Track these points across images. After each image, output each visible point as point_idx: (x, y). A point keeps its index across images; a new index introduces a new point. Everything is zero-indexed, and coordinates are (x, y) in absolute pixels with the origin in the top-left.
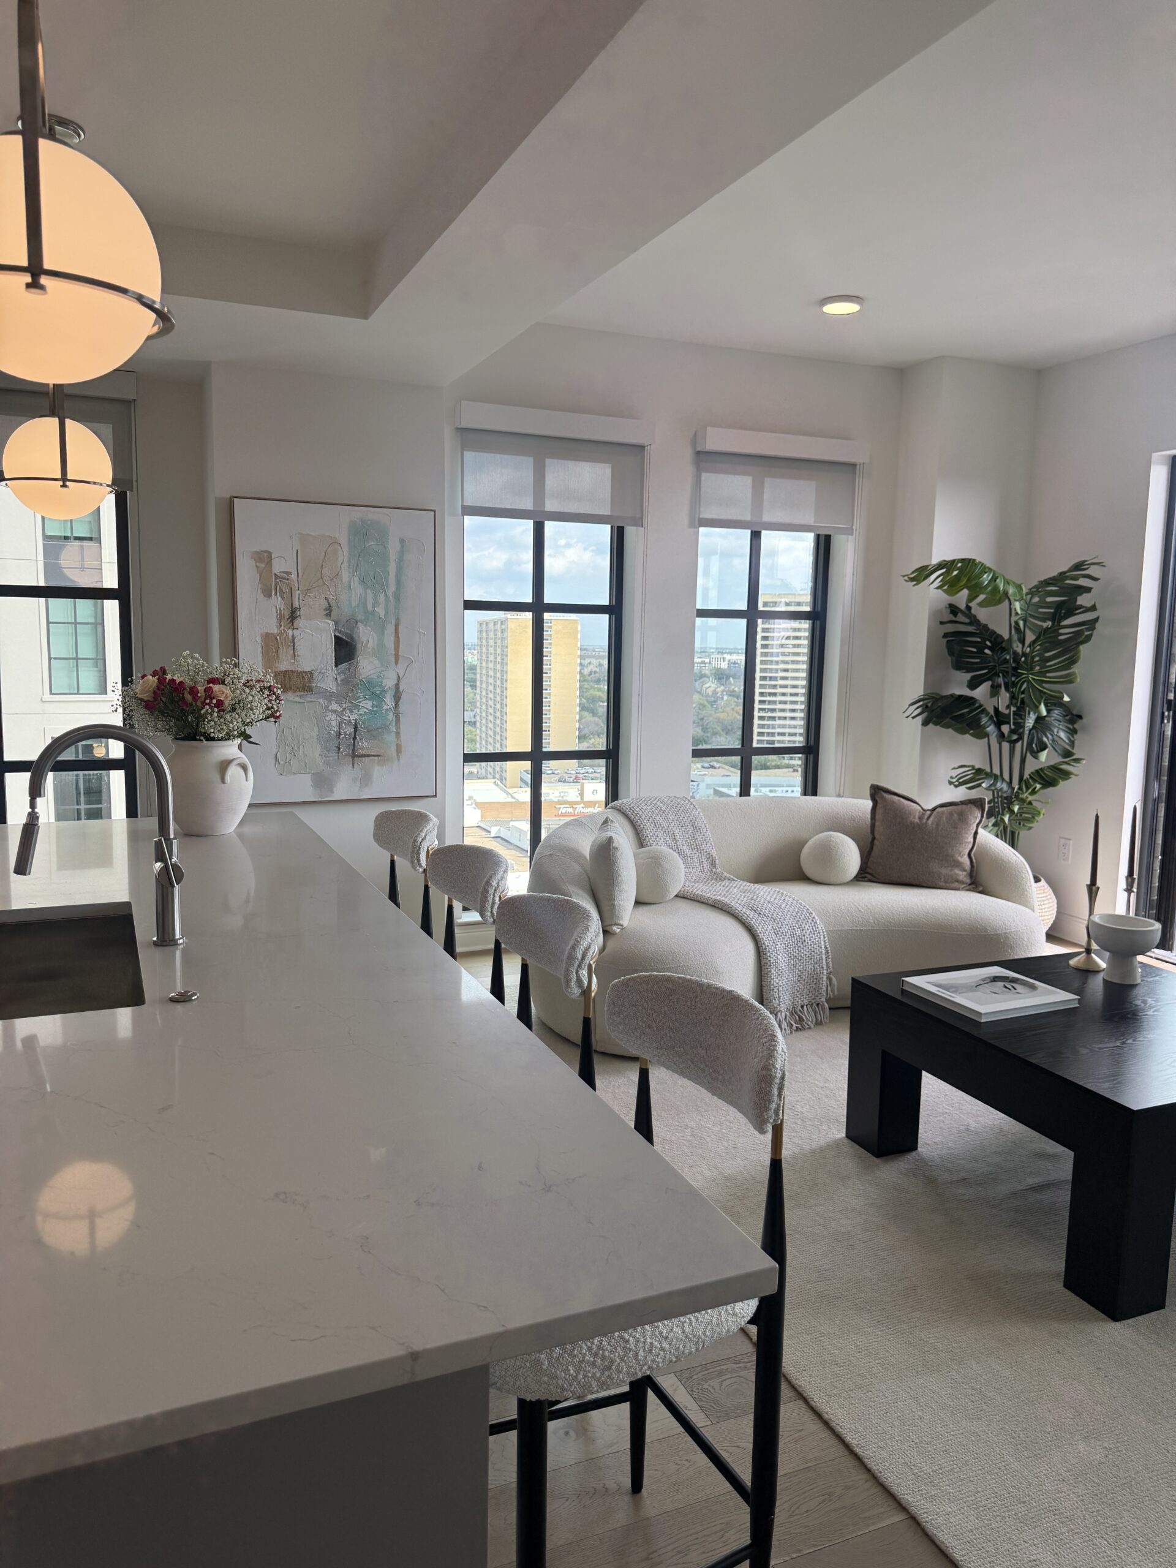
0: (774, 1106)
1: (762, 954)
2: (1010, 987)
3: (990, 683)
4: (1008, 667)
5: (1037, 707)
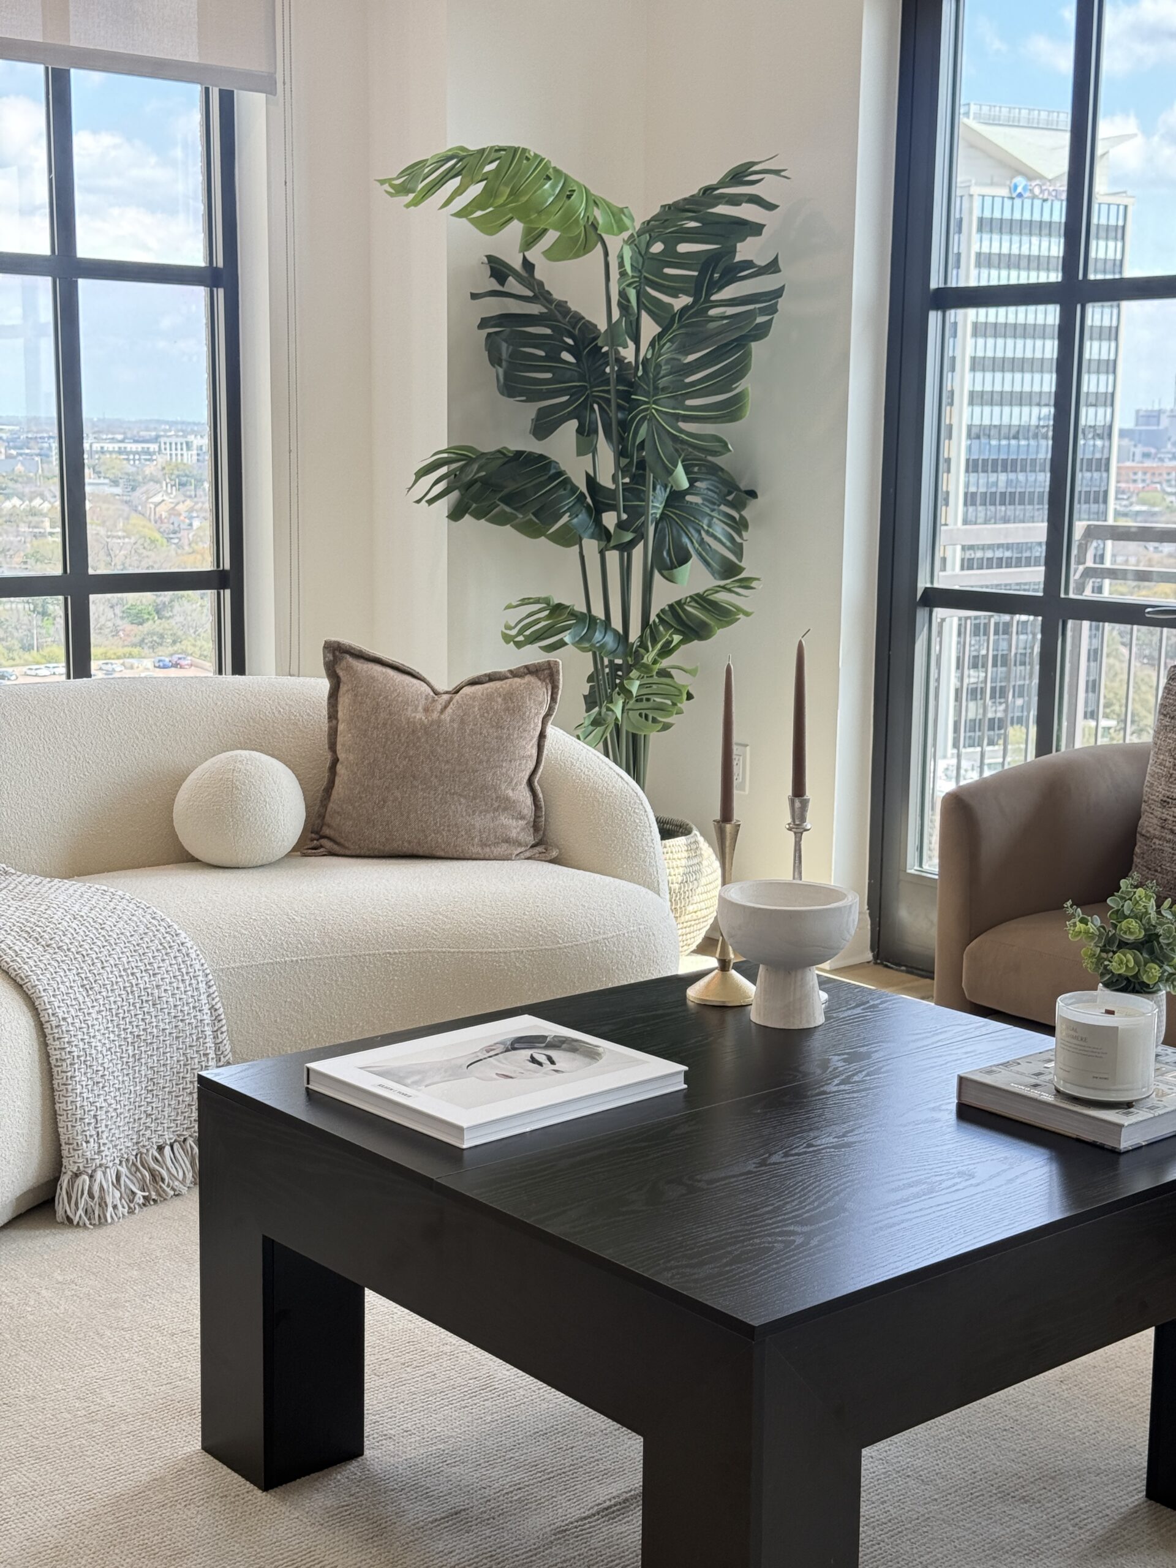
1: (50, 1039)
3: (573, 424)
4: (608, 392)
5: (670, 472)
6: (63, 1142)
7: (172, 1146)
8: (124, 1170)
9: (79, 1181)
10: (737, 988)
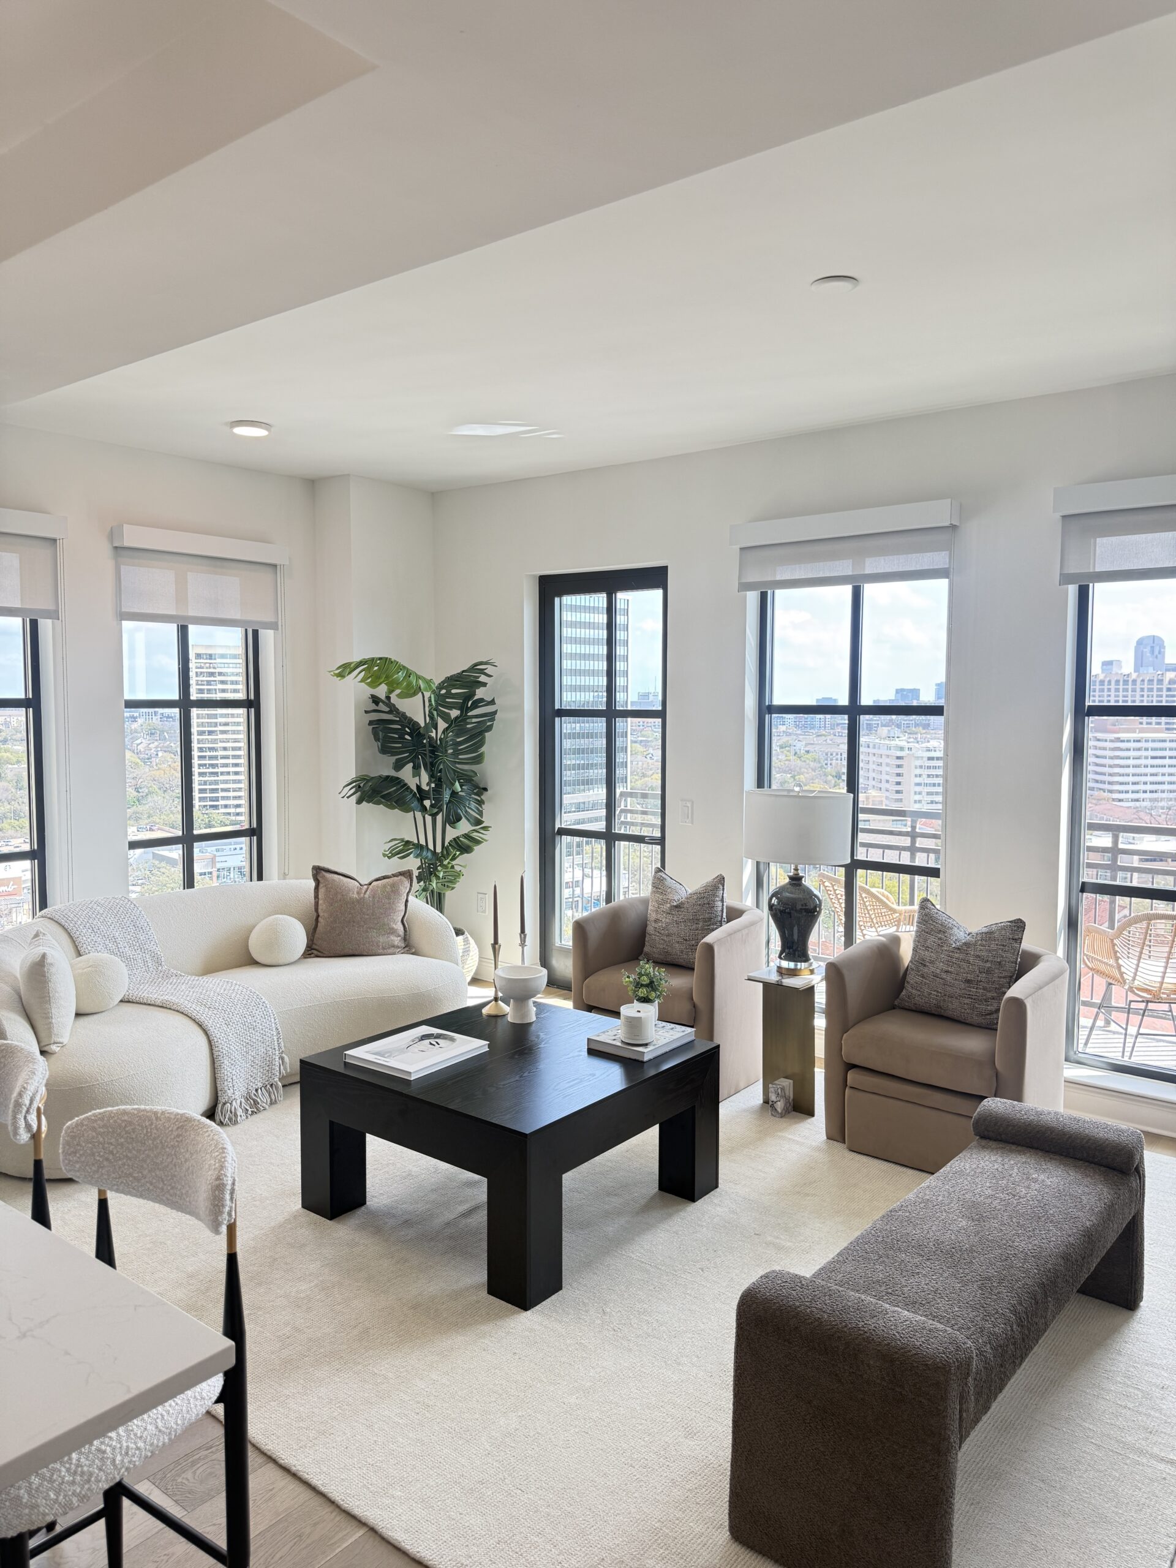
0: (227, 1209)
1: (214, 1047)
2: (435, 1043)
3: (411, 765)
4: (425, 750)
5: (453, 785)
6: (219, 1090)
8: (243, 1100)
9: (226, 1106)
10: (501, 1008)
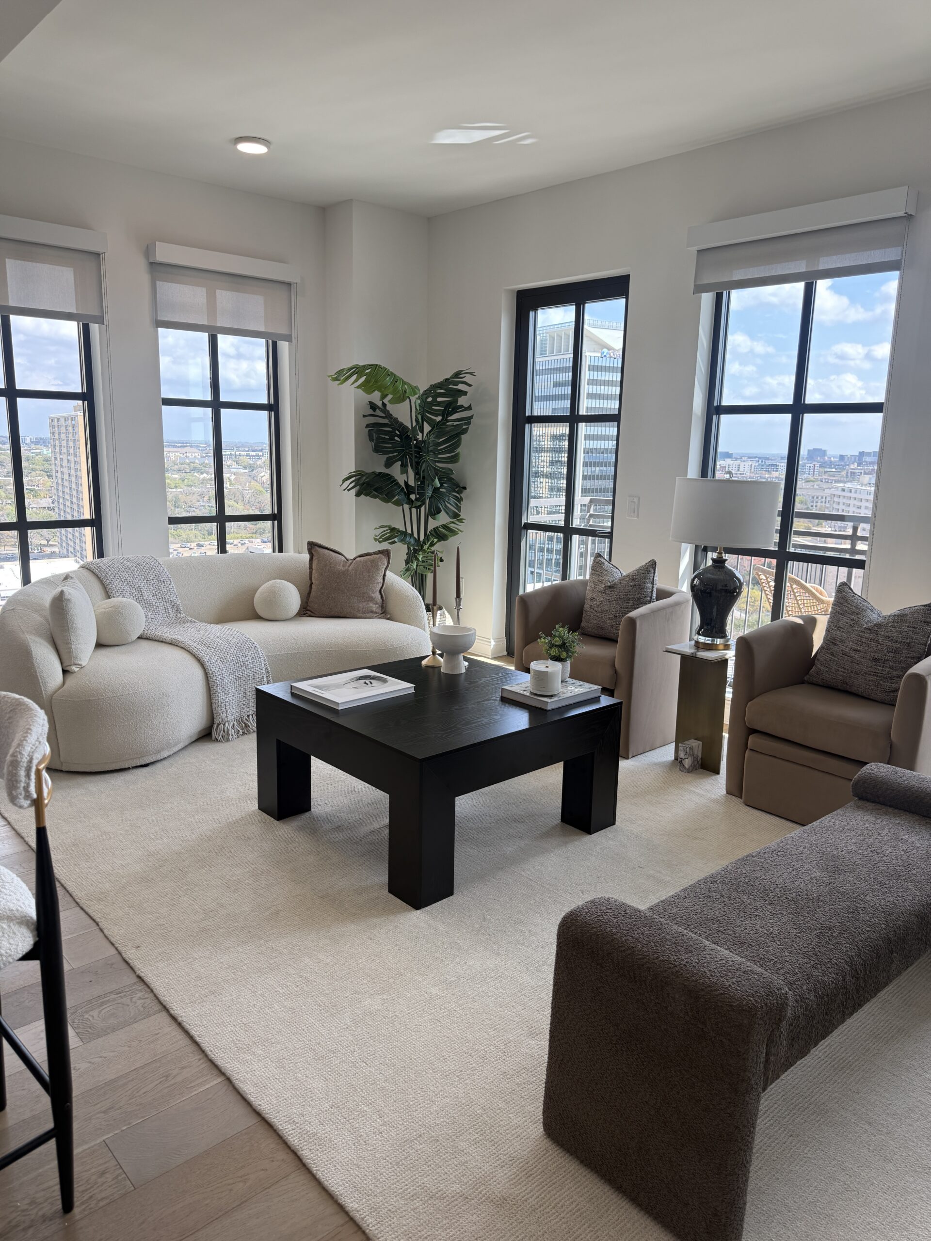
2: (368, 683)
3: (400, 463)
4: (411, 451)
5: (433, 481)
6: (214, 713)
7: (252, 715)
8: (235, 723)
9: (220, 726)
10: (439, 661)
